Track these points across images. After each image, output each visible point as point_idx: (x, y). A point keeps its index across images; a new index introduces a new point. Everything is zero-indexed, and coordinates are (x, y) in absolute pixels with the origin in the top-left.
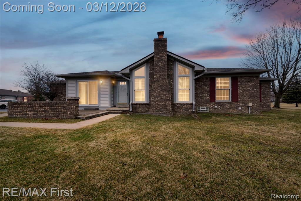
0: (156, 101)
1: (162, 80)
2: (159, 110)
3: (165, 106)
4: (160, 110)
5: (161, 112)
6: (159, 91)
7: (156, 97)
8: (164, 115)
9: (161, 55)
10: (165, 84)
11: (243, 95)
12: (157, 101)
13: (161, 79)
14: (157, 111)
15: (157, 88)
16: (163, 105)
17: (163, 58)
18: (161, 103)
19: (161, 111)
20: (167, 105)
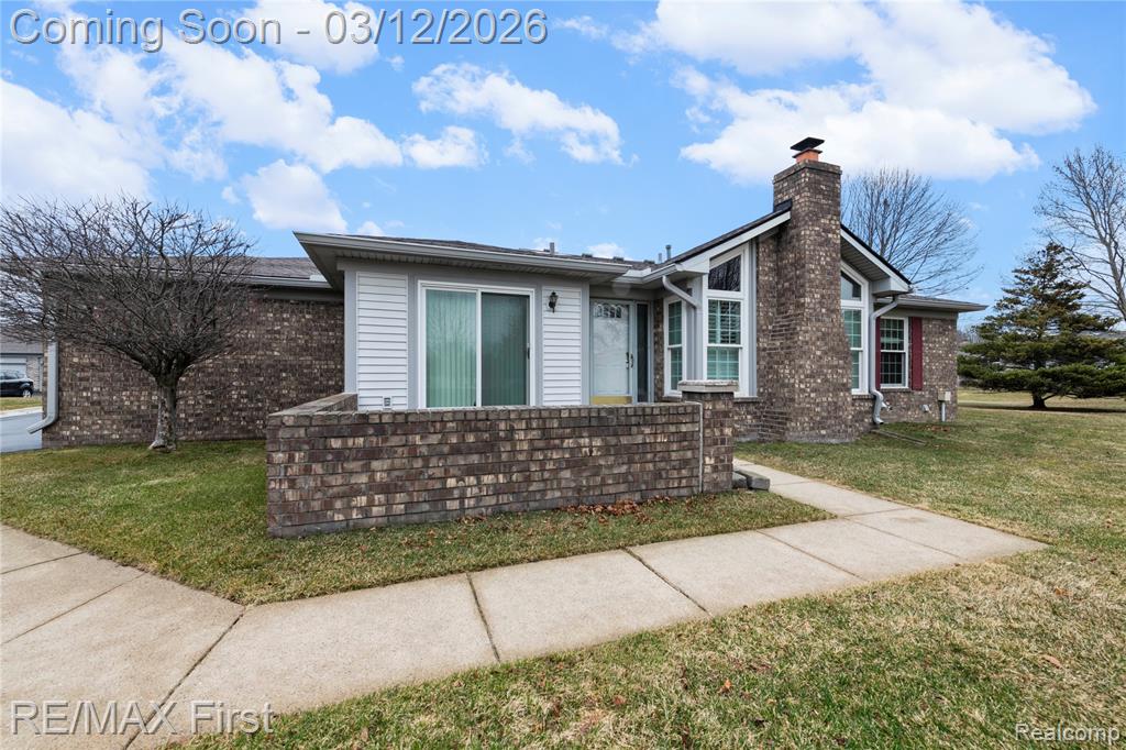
0: (812, 391)
1: (828, 316)
2: (820, 423)
3: (837, 408)
4: (821, 425)
5: (823, 432)
6: (818, 353)
7: (812, 376)
8: (834, 441)
9: (825, 224)
10: (835, 330)
11: (931, 370)
12: (814, 390)
13: (824, 310)
14: (812, 429)
15: (814, 344)
16: (829, 403)
17: (830, 235)
18: (824, 399)
19: (824, 428)
20: (840, 403)
